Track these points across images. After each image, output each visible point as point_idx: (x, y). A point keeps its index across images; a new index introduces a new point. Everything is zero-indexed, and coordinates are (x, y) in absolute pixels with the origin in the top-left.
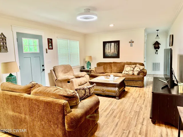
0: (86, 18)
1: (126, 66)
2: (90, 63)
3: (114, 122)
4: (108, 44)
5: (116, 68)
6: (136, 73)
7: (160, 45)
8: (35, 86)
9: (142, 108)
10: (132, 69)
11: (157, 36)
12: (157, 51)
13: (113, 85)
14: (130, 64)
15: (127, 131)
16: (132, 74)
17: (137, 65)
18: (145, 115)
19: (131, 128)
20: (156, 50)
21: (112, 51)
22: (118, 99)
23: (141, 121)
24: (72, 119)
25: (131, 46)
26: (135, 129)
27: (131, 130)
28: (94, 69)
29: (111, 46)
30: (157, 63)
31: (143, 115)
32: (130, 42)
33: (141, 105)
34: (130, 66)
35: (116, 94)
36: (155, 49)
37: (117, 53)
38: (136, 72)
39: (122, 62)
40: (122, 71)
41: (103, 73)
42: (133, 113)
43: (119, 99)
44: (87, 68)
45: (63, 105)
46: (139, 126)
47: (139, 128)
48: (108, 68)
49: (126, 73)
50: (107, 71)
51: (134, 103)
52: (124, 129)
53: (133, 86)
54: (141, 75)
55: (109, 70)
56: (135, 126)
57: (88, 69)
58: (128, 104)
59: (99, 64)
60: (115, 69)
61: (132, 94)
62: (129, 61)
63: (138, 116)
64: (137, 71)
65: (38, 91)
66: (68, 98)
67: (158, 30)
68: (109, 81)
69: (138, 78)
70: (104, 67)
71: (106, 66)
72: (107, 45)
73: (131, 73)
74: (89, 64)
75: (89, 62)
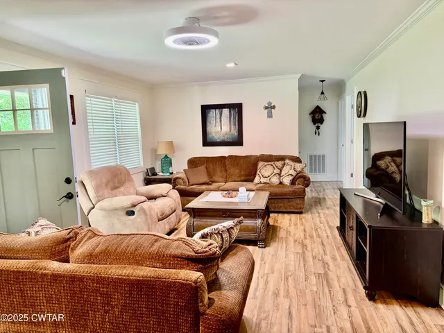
0: (190, 42)
1: (261, 164)
2: (171, 160)
3: (280, 307)
4: (213, 110)
5: (237, 171)
6: (287, 181)
7: (324, 116)
8: (76, 234)
9: (327, 264)
10: (277, 171)
11: (322, 93)
12: (318, 128)
13: (251, 214)
14: (269, 159)
15: (321, 327)
16: (279, 182)
17: (287, 161)
18: (343, 280)
19: (327, 319)
20: (317, 125)
21: (226, 128)
22: (262, 247)
23: (340, 296)
24: (223, 325)
25: (270, 116)
26: (338, 319)
27: (329, 323)
28: (182, 175)
29: (221, 118)
30: (319, 156)
31: (339, 281)
32: (266, 108)
33: (322, 257)
34: (272, 163)
35: (259, 236)
36: (314, 124)
37: (236, 134)
38: (287, 178)
39: (250, 156)
40: (252, 177)
41: (208, 184)
42: (313, 279)
43: (264, 248)
44: (161, 174)
45: (193, 284)
46: (343, 310)
47: (346, 317)
48: (218, 170)
49: (263, 180)
50: (215, 178)
51: (304, 253)
52: (313, 324)
53: (284, 210)
54: (299, 184)
55: (221, 174)
56: (334, 313)
57: (167, 175)
58: (292, 257)
59: (194, 163)
60: (234, 171)
61: (288, 232)
62: (267, 152)
63: (329, 285)
64: (290, 176)
65: (98, 250)
66: (199, 263)
67: (322, 81)
68: (237, 204)
69: (294, 192)
70: (207, 168)
71: (211, 166)
72: (213, 114)
73: (275, 180)
74: (167, 161)
75: (166, 157)
